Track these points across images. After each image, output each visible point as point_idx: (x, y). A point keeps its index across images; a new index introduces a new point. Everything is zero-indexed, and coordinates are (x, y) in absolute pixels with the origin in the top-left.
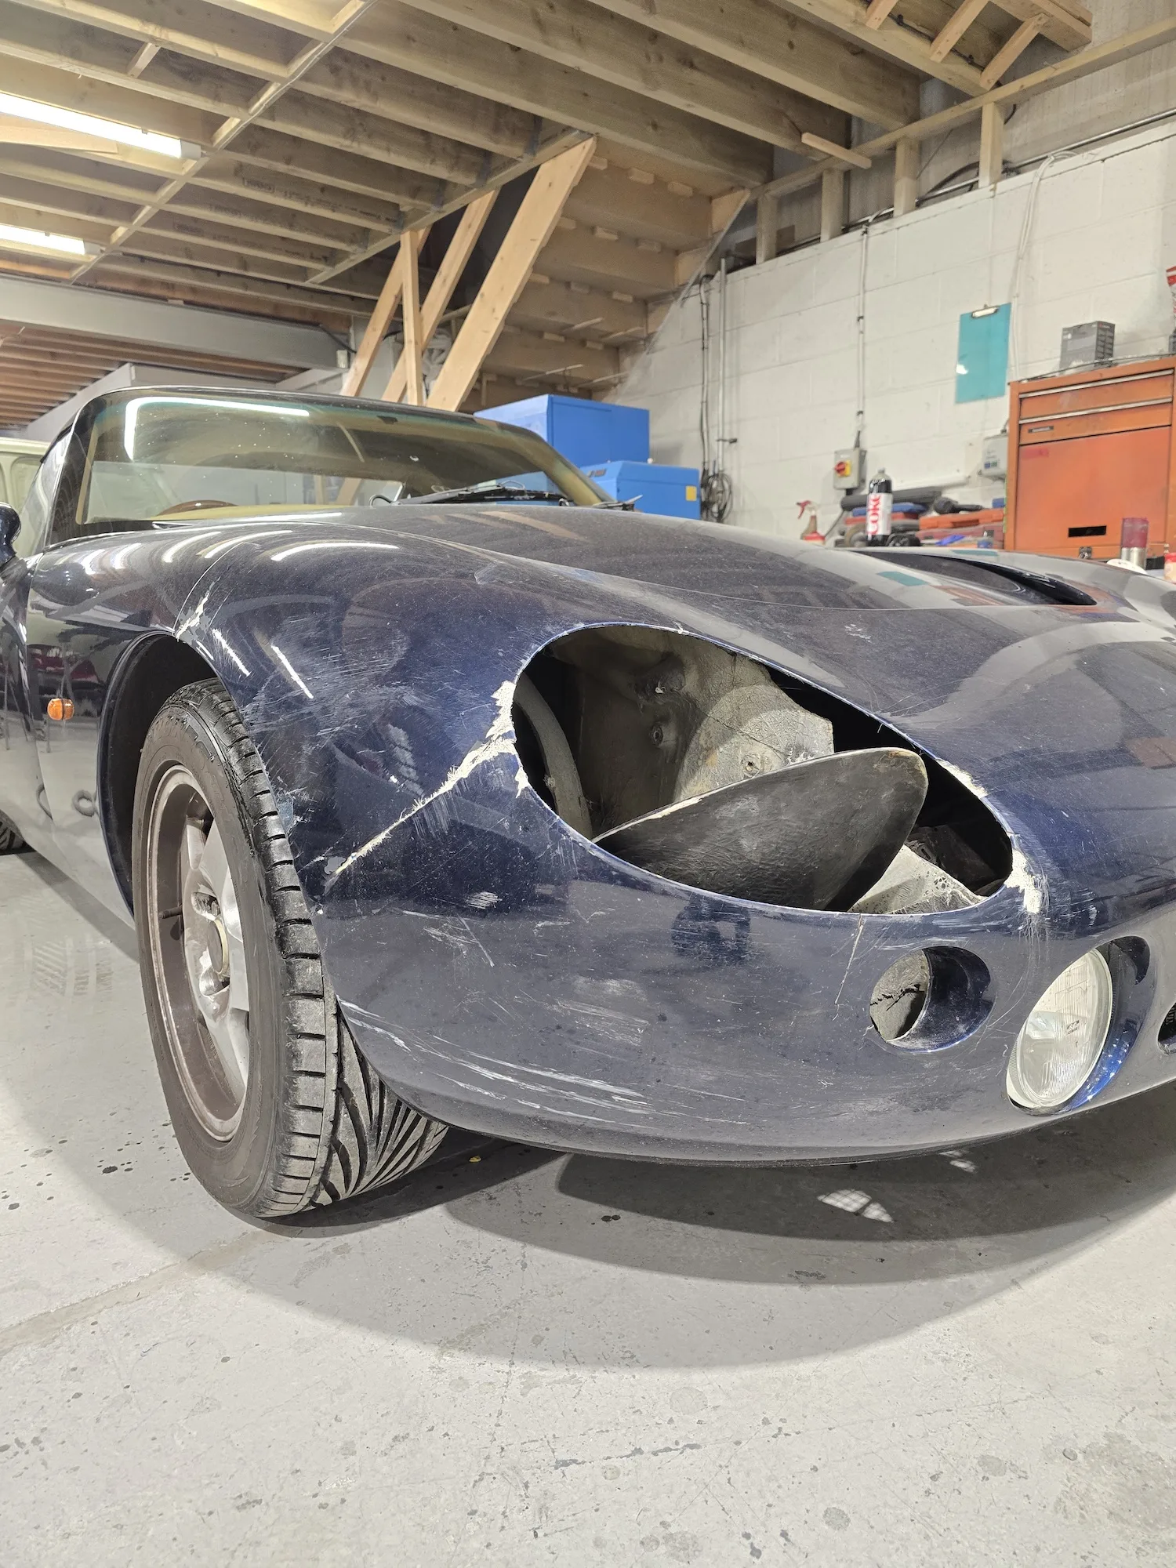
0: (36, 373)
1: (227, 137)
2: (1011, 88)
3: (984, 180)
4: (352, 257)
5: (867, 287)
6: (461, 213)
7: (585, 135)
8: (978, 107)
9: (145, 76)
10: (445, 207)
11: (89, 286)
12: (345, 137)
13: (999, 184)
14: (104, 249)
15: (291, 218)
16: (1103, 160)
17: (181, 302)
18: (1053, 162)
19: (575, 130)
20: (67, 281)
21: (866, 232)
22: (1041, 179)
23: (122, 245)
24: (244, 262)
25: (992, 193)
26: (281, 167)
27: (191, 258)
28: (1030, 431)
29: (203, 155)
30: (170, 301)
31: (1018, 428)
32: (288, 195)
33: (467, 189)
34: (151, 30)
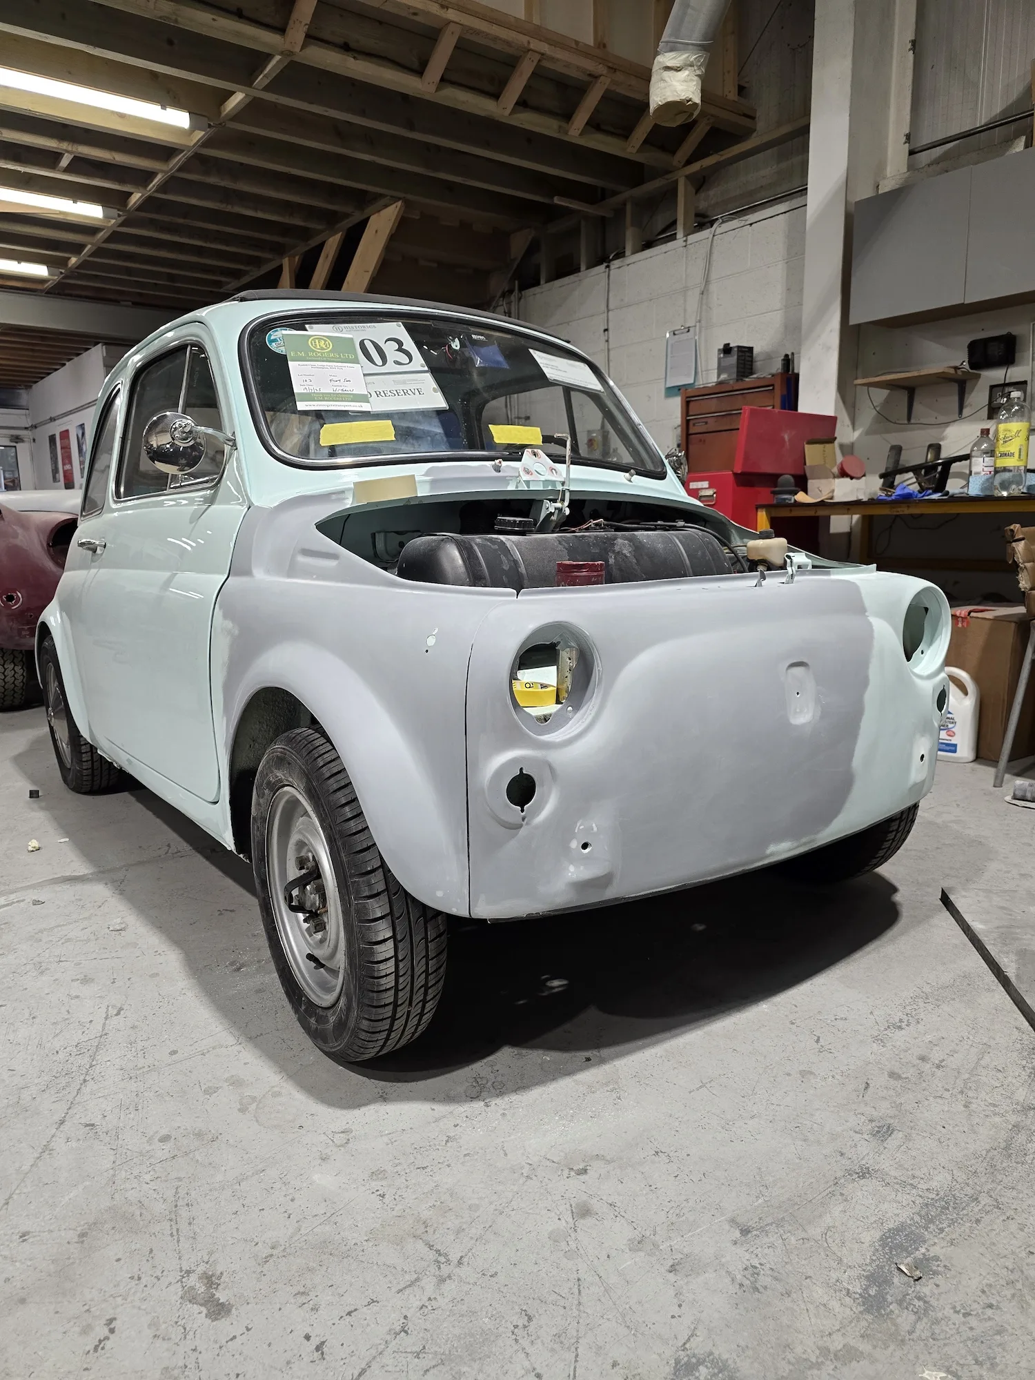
0: (33, 350)
1: (135, 203)
2: (695, 167)
3: (680, 235)
4: (251, 274)
5: (611, 306)
6: (321, 246)
7: (396, 199)
8: (675, 179)
9: (67, 170)
10: (309, 242)
11: (59, 294)
12: (221, 202)
13: (690, 237)
14: (63, 271)
15: (199, 251)
16: (751, 224)
17: (130, 303)
18: (721, 223)
19: (387, 196)
20: (41, 291)
21: (608, 267)
22: (714, 236)
23: (77, 268)
24: (171, 277)
25: (684, 244)
26: (181, 221)
27: (130, 275)
28: (694, 425)
29: (119, 216)
30: (122, 303)
31: (687, 424)
32: (191, 236)
33: (321, 232)
34: (64, 146)
